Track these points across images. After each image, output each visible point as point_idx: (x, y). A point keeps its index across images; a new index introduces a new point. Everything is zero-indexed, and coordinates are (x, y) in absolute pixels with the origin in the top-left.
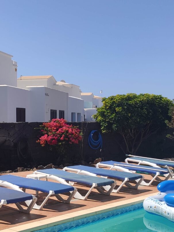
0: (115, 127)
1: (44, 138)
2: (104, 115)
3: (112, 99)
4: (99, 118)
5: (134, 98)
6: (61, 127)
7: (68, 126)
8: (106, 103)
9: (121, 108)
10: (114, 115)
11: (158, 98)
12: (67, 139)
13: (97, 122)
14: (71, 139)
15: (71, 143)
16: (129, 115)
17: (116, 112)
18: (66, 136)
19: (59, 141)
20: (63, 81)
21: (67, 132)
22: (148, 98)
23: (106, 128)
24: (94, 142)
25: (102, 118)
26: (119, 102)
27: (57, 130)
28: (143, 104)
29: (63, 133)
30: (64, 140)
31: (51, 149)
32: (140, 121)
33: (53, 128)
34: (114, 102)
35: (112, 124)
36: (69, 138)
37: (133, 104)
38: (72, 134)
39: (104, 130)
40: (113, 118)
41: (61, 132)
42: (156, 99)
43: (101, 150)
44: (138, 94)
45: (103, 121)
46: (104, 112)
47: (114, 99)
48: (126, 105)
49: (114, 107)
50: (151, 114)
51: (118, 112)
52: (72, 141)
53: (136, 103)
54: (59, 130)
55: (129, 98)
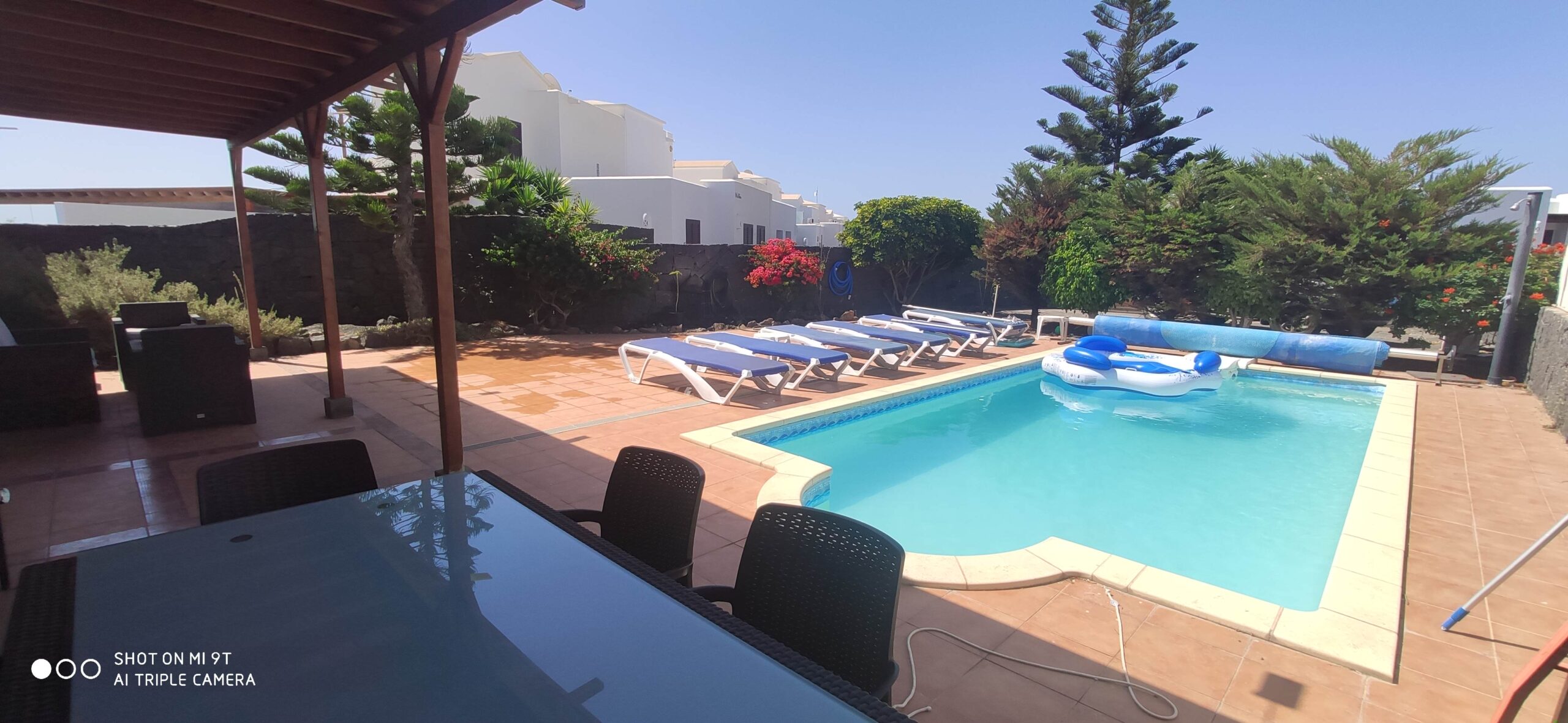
0: (879, 256)
1: (758, 272)
2: (858, 234)
3: (874, 205)
4: (850, 240)
5: (914, 204)
6: (786, 254)
7: (799, 251)
8: (863, 212)
9: (892, 221)
10: (879, 234)
11: (956, 206)
12: (798, 275)
13: (844, 248)
14: (805, 276)
15: (805, 283)
16: (906, 234)
17: (882, 230)
18: (797, 271)
19: (785, 278)
20: (747, 171)
21: (799, 263)
22: (938, 204)
23: (863, 257)
24: (839, 283)
25: (856, 240)
26: (887, 210)
27: (780, 259)
28: (929, 216)
29: (791, 265)
30: (793, 277)
31: (770, 293)
32: (923, 246)
33: (772, 255)
34: (878, 211)
35: (874, 250)
36: (801, 274)
37: (913, 215)
38: (807, 266)
39: (857, 260)
40: (876, 240)
41: (788, 263)
42: (952, 206)
43: (850, 296)
44: (920, 197)
45: (857, 245)
46: (859, 229)
47: (879, 205)
48: (899, 217)
49: (880, 219)
50: (942, 234)
51: (885, 229)
52: (807, 279)
53: (919, 214)
54: (784, 260)
55: (906, 204)
